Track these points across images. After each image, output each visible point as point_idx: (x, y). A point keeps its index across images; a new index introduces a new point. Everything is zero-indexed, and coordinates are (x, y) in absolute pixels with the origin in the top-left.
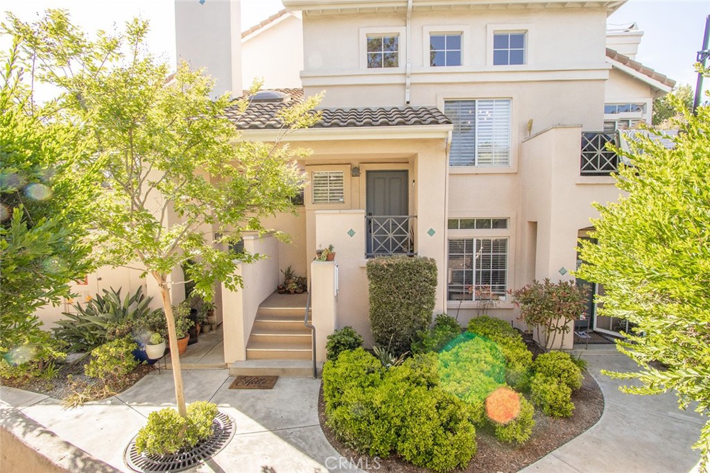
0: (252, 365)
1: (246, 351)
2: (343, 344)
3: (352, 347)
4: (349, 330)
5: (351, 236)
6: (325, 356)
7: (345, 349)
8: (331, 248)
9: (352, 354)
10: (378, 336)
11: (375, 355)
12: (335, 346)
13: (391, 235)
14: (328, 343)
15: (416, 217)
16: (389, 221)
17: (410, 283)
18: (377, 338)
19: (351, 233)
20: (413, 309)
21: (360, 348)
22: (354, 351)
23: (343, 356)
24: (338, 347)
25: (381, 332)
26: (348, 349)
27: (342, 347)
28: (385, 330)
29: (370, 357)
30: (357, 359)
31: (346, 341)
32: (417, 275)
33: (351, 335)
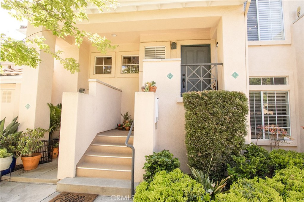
0: (77, 182)
1: (76, 169)
2: (160, 165)
3: (169, 168)
4: (167, 152)
5: (170, 78)
6: (143, 177)
7: (162, 170)
8: (153, 83)
9: (168, 176)
10: (194, 160)
11: (193, 178)
12: (152, 167)
13: (201, 79)
14: (145, 164)
15: (222, 64)
16: (200, 68)
17: (223, 110)
18: (193, 162)
19: (170, 76)
20: (226, 135)
21: (177, 169)
22: (171, 172)
23: (159, 177)
24: (155, 169)
25: (197, 156)
26: (165, 169)
27: (159, 168)
28: (200, 155)
29: (189, 179)
30: (174, 181)
31: (163, 162)
32: (230, 103)
33: (168, 156)
